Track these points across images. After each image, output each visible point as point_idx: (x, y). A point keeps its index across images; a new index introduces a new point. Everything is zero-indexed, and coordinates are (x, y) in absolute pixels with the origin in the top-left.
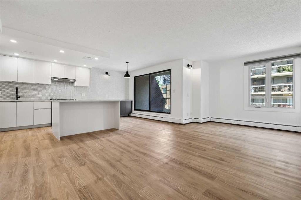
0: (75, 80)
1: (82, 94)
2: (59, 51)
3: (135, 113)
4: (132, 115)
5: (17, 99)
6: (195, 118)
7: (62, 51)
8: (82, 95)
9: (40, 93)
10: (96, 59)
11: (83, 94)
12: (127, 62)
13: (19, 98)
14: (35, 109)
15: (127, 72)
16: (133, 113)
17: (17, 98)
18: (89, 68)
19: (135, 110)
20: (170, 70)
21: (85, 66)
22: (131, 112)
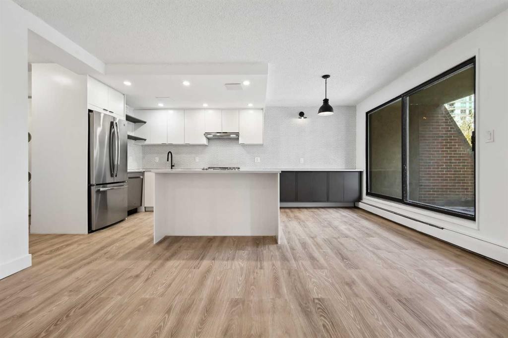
0: (237, 134)
2: (182, 82)
3: (369, 202)
4: (361, 205)
7: (186, 83)
10: (246, 83)
12: (326, 77)
13: (174, 166)
15: (326, 101)
16: (363, 201)
18: (262, 109)
19: (368, 194)
20: (472, 60)
21: (250, 105)
22: (360, 199)
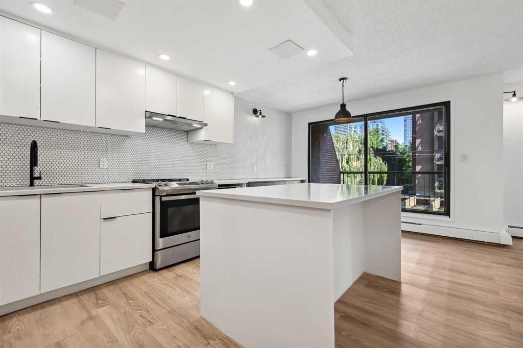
0: (202, 125)
1: (208, 164)
5: (32, 184)
6: (509, 227)
8: (208, 168)
9: (105, 163)
10: (311, 53)
11: (210, 165)
12: (343, 79)
13: (40, 178)
14: (104, 219)
15: (343, 106)
17: (32, 179)
18: (232, 93)
20: (448, 103)
21: (232, 83)
